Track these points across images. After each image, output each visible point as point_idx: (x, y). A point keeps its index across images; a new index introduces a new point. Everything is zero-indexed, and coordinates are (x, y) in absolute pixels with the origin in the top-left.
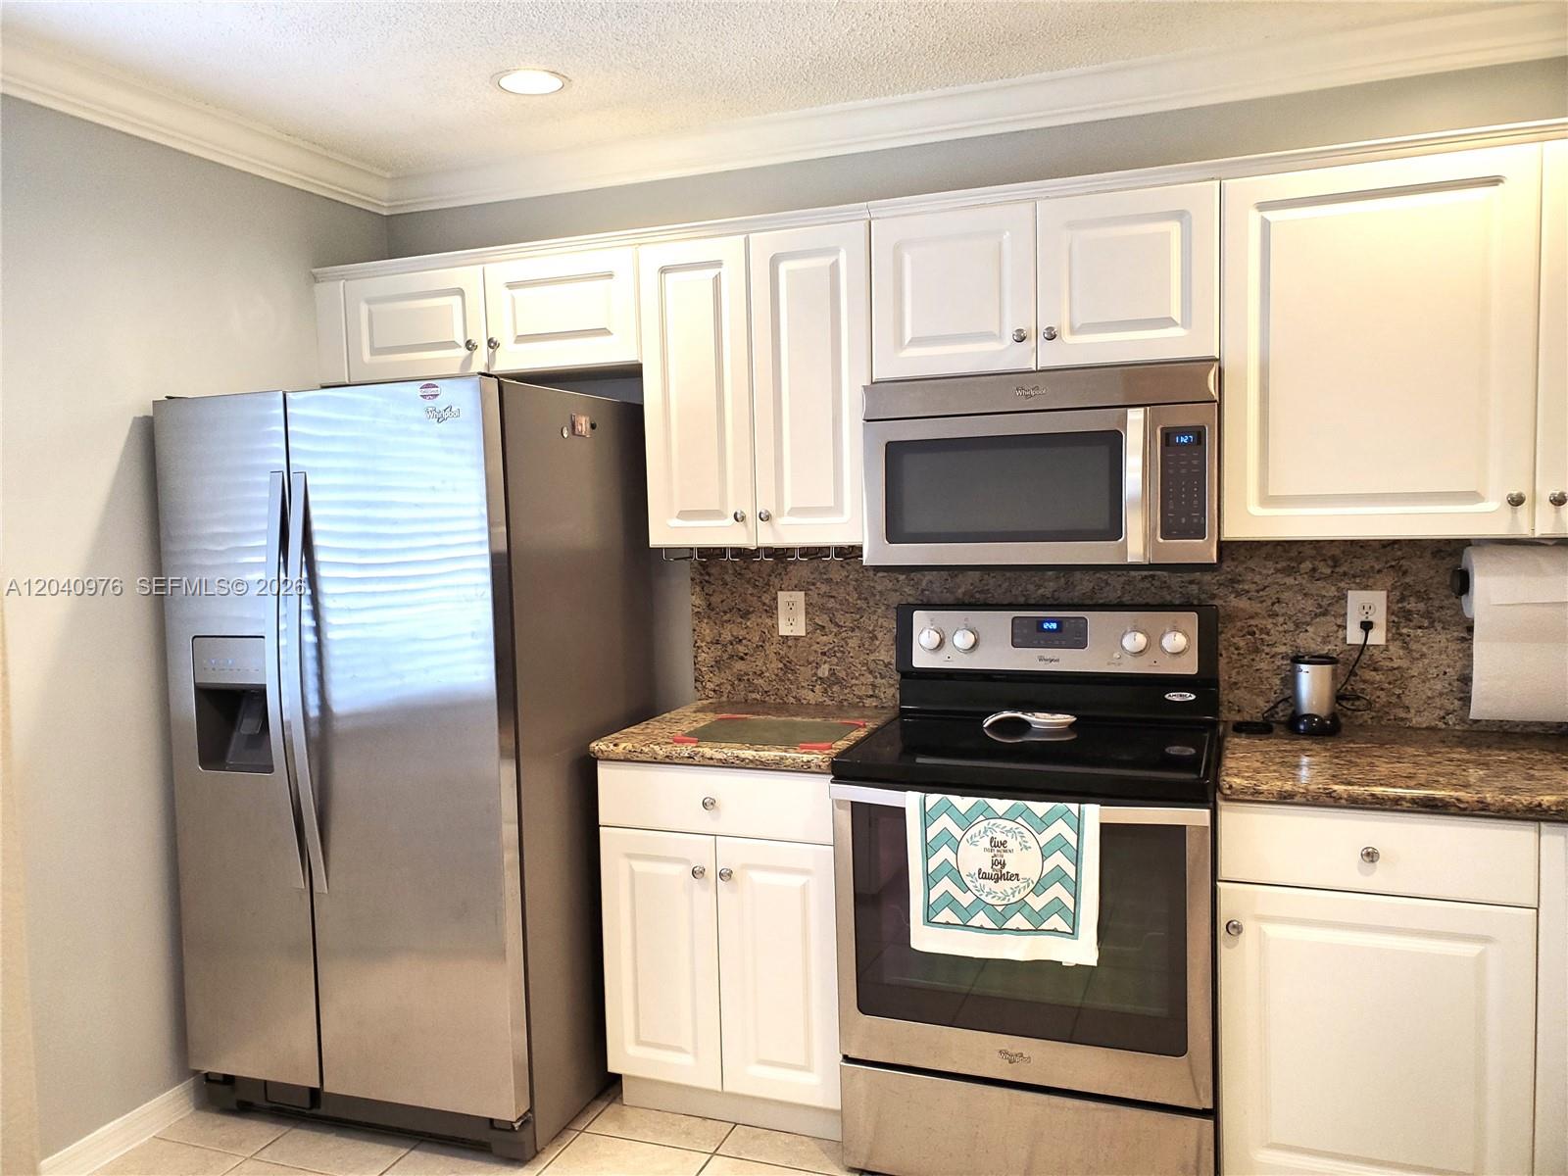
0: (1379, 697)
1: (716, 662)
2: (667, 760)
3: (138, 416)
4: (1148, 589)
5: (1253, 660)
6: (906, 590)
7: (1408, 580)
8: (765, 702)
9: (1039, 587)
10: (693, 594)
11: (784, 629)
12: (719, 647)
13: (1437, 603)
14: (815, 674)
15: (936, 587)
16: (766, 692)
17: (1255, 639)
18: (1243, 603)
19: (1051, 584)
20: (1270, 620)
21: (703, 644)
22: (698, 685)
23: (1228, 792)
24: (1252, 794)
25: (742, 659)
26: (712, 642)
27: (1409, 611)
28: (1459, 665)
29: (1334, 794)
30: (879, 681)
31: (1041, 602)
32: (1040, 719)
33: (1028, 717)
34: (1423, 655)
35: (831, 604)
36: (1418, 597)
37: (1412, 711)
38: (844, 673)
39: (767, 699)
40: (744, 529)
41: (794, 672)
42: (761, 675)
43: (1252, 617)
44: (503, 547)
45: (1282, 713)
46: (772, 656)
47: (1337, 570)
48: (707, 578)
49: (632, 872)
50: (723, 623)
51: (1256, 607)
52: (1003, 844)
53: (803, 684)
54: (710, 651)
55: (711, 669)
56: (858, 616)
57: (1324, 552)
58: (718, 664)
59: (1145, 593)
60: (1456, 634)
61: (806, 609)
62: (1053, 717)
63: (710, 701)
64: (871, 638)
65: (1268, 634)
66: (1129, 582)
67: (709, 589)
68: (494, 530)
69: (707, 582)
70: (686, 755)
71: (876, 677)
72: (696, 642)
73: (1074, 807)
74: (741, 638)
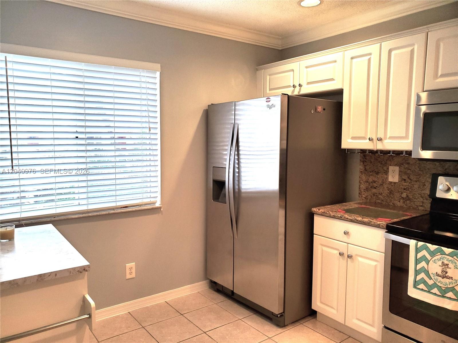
1: (366, 188)
2: (334, 217)
3: (205, 109)
6: (438, 168)
8: (382, 203)
10: (360, 165)
11: (390, 179)
12: (368, 183)
14: (401, 196)
15: (452, 168)
16: (382, 200)
21: (362, 182)
22: (360, 195)
25: (375, 188)
26: (365, 182)
30: (425, 201)
35: (409, 172)
38: (412, 197)
39: (383, 203)
40: (372, 144)
41: (393, 194)
42: (381, 194)
44: (285, 147)
46: (386, 188)
48: (365, 160)
49: (322, 250)
50: (369, 176)
52: (447, 265)
53: (396, 199)
54: (364, 184)
55: (364, 190)
56: (419, 177)
58: (367, 189)
61: (399, 173)
63: (363, 201)
64: (423, 185)
67: (365, 164)
68: (282, 142)
69: (365, 161)
70: (340, 216)
71: (424, 199)
72: (360, 181)
74: (375, 181)
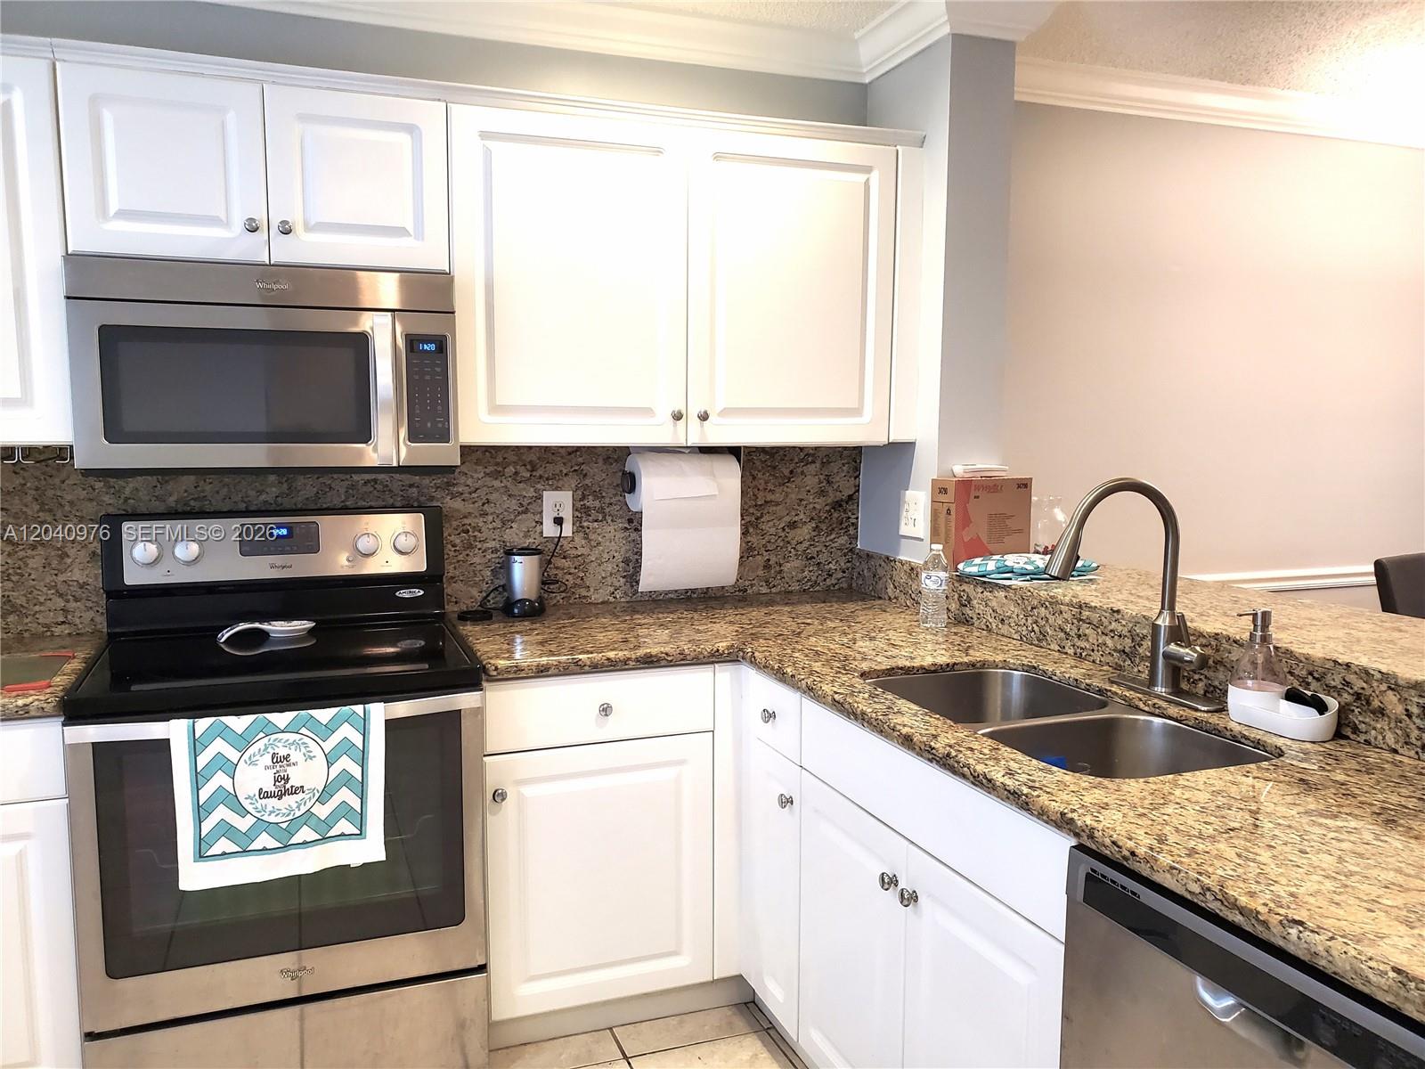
0: (567, 581)
4: (370, 492)
5: (467, 555)
6: (104, 499)
7: (588, 481)
9: (260, 492)
13: (607, 500)
15: (143, 494)
17: (469, 536)
18: (457, 504)
19: (274, 489)
20: (481, 519)
23: (495, 673)
24: (515, 672)
27: (588, 507)
28: (623, 549)
29: (580, 663)
30: (72, 605)
31: (263, 509)
32: (278, 628)
33: (265, 626)
34: (599, 544)
36: (595, 496)
37: (592, 590)
43: (465, 517)
45: (496, 601)
47: (534, 474)
51: (469, 507)
52: (286, 758)
57: (524, 458)
59: (369, 496)
60: (620, 525)
62: (289, 624)
65: (480, 531)
66: (353, 487)
71: (68, 601)
73: (359, 709)
